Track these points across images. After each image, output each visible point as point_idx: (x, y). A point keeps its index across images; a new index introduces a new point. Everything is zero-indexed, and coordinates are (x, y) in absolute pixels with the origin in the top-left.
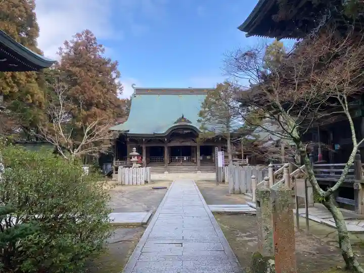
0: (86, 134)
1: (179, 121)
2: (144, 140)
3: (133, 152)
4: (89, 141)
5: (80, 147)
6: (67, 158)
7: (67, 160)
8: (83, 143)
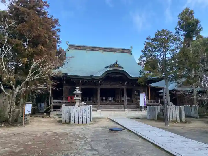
0: (30, 71)
1: (113, 66)
2: (81, 81)
3: (76, 91)
4: (34, 78)
5: (23, 84)
6: (8, 95)
7: (9, 97)
8: (27, 79)
